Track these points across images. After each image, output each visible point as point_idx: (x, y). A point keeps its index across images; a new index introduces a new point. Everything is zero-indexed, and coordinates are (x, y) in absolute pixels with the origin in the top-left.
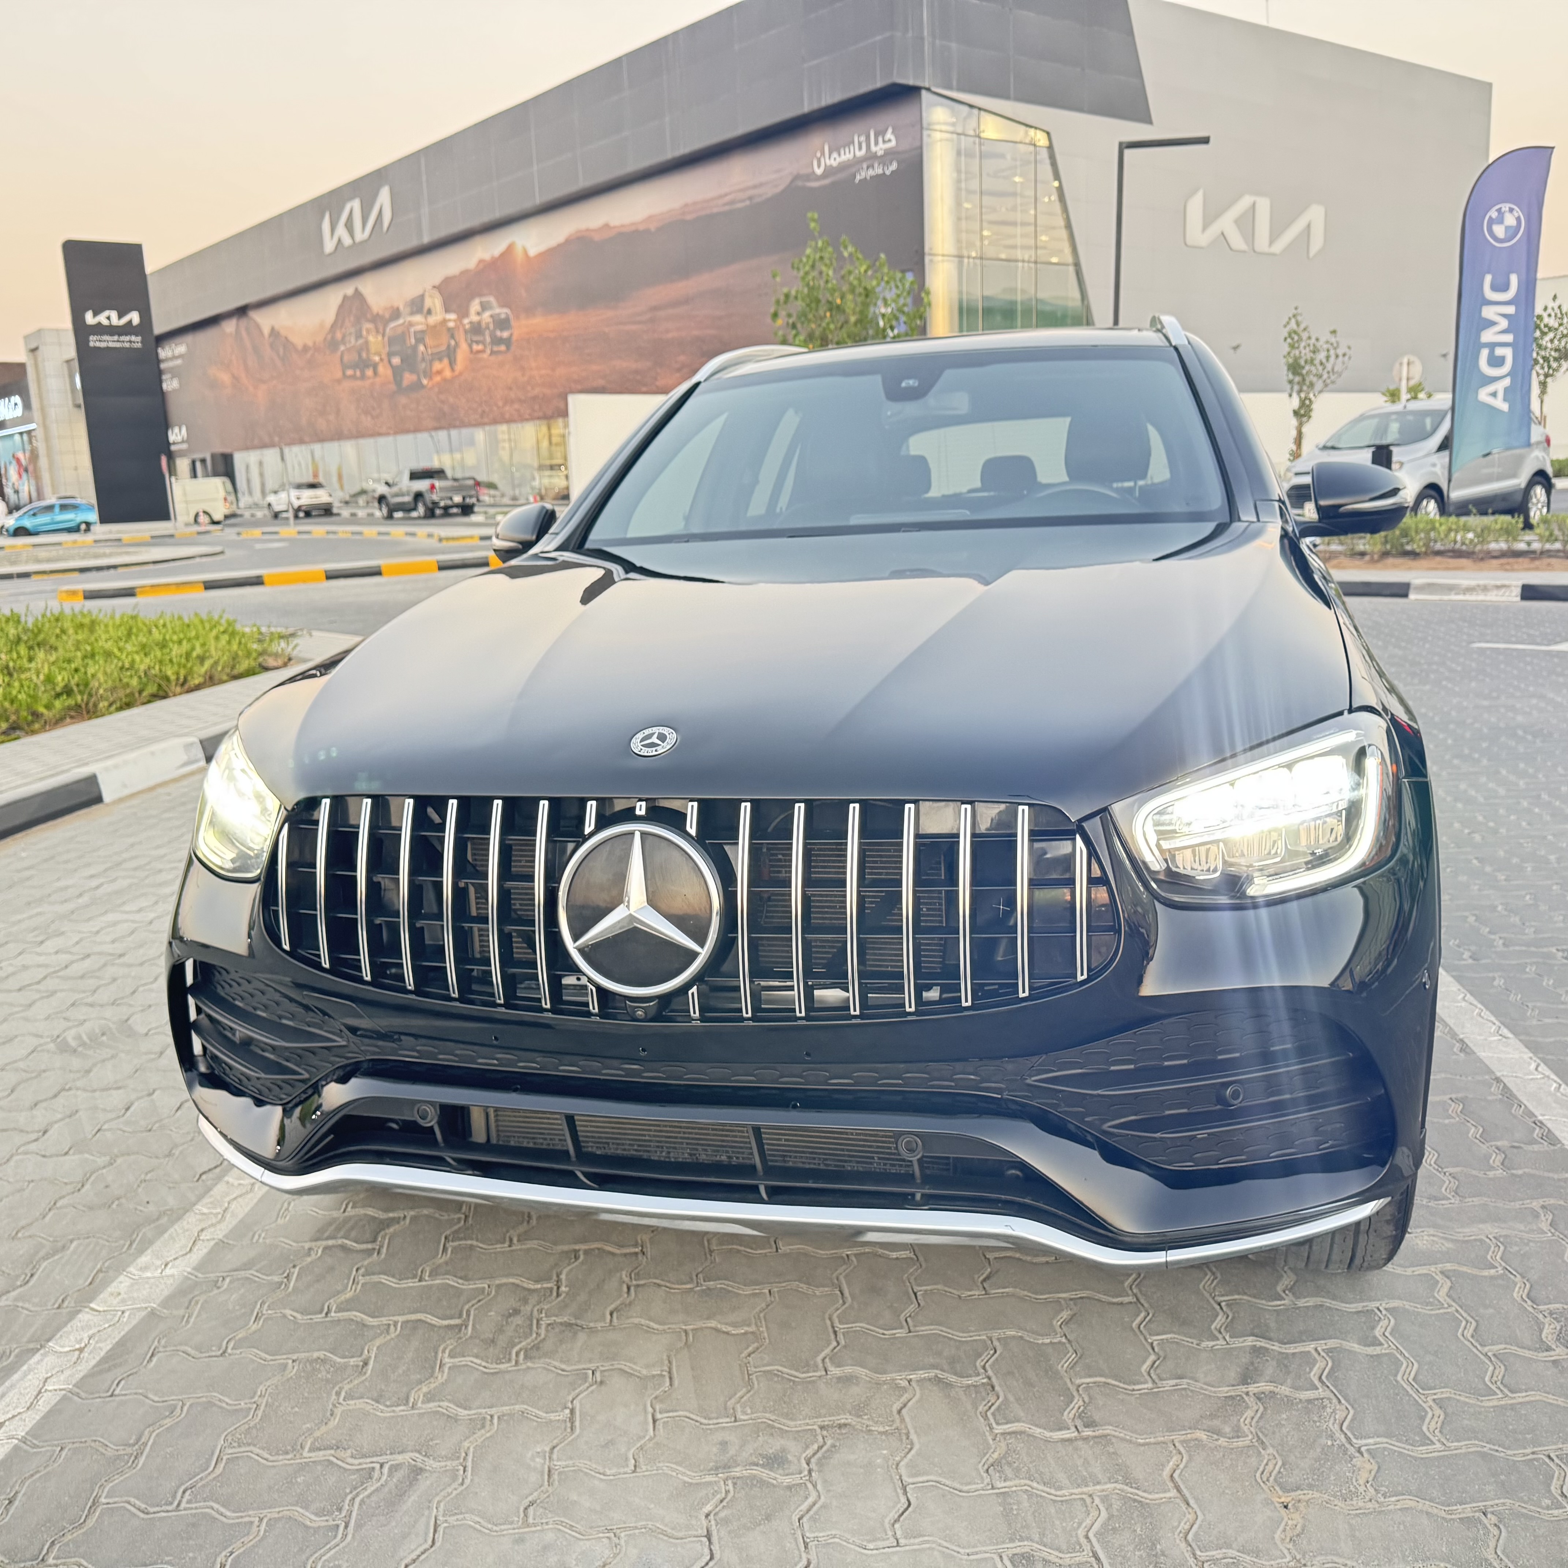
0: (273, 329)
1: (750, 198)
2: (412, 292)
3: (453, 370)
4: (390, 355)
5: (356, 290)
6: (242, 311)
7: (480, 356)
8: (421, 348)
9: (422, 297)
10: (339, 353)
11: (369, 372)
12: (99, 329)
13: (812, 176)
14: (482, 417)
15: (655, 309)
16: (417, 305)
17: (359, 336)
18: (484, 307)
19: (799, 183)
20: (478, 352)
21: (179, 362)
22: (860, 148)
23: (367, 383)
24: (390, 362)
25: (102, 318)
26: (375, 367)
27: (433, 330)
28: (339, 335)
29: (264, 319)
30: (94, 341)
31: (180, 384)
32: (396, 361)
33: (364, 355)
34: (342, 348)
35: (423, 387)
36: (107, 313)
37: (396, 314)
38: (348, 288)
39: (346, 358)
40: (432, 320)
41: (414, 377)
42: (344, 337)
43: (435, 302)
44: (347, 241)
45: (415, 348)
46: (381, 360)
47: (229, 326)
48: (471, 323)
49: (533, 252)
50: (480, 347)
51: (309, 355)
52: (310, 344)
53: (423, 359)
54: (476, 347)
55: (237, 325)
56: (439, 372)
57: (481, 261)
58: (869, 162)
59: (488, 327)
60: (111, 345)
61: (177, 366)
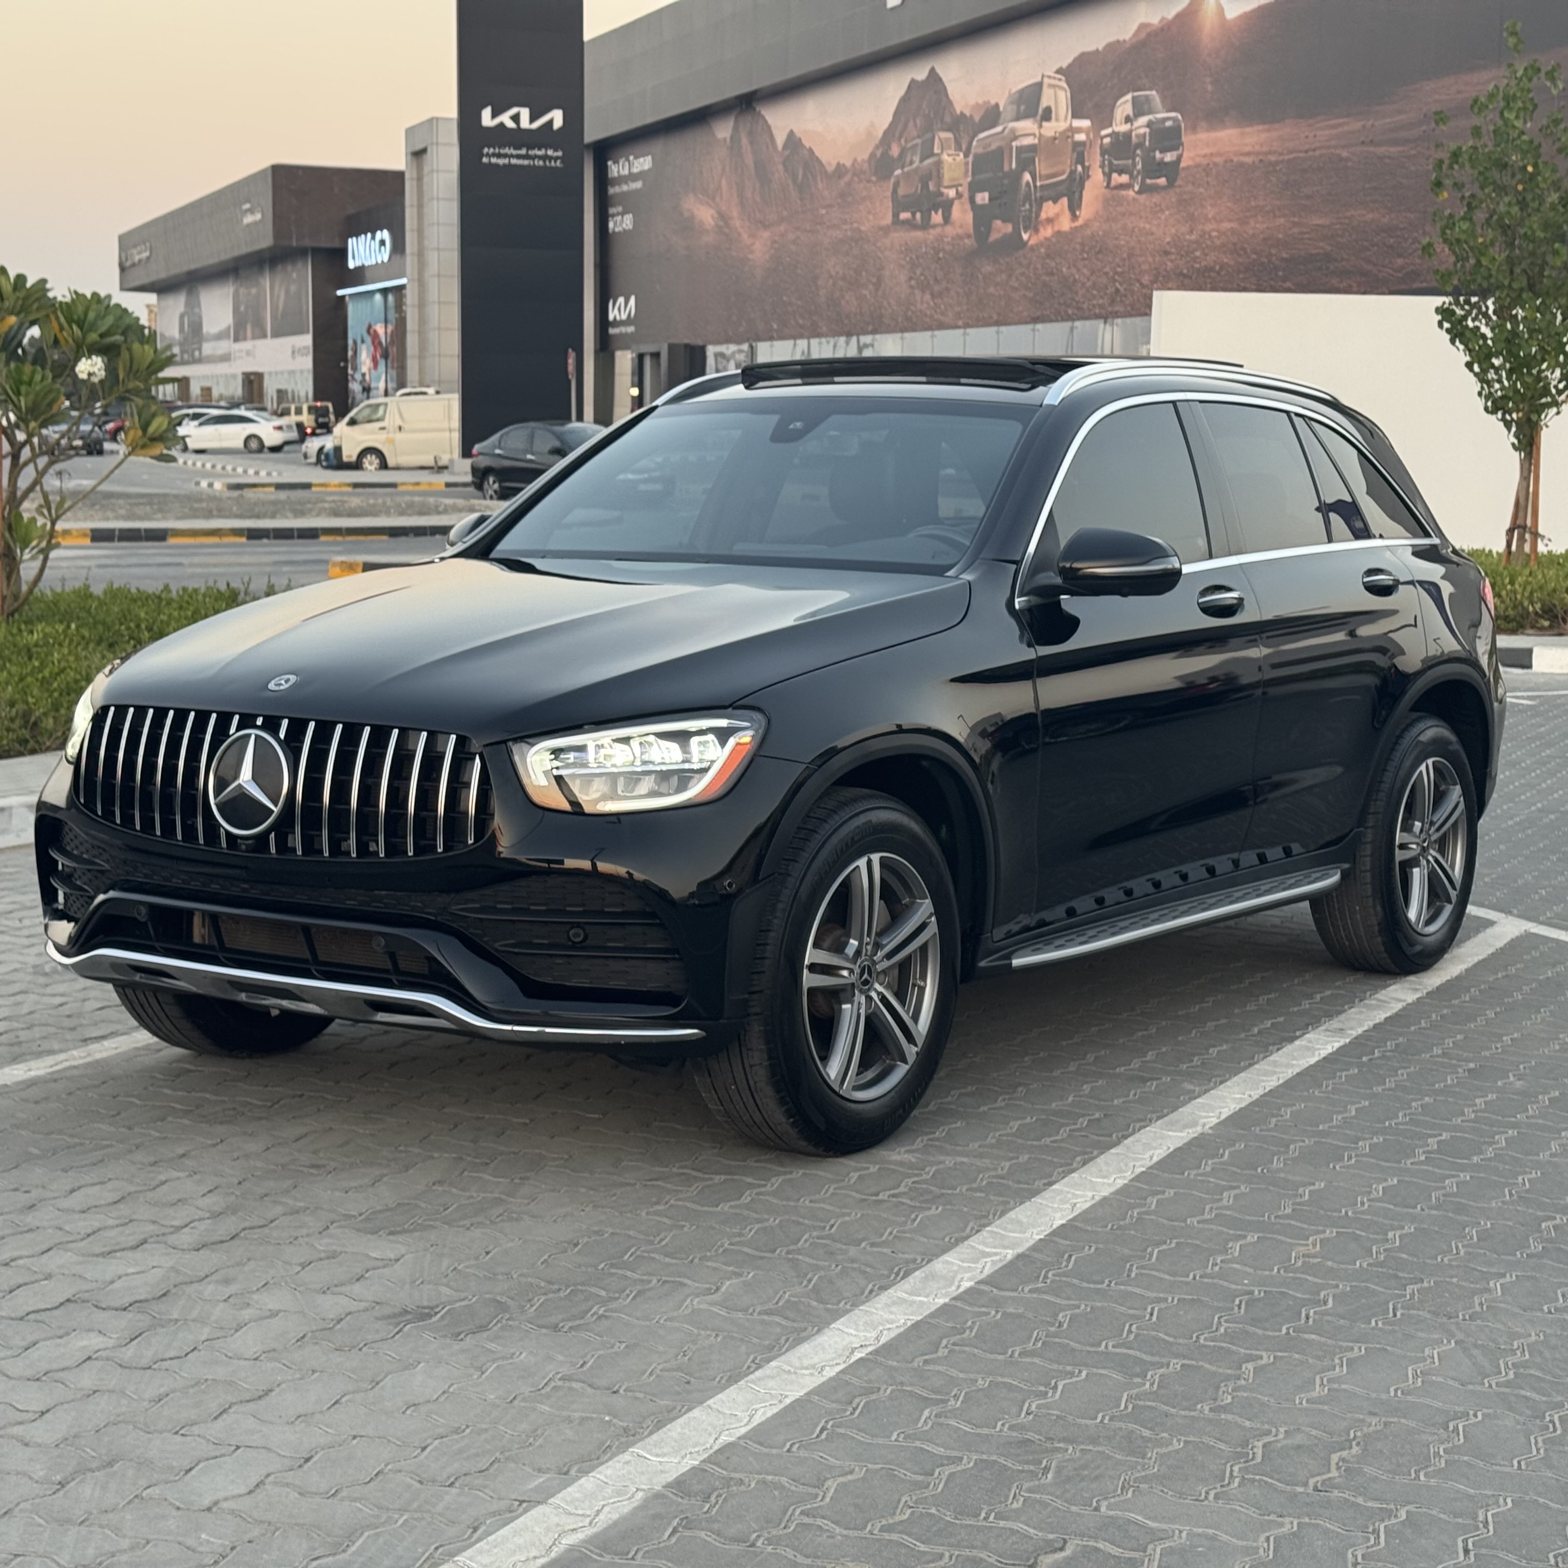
0: (791, 133)
2: (1021, 80)
3: (1074, 217)
4: (974, 187)
5: (932, 71)
6: (746, 103)
7: (1123, 193)
8: (1027, 177)
9: (1039, 86)
10: (892, 180)
11: (937, 218)
12: (500, 135)
14: (1113, 301)
15: (1435, 118)
16: (1029, 102)
17: (928, 153)
18: (1140, 108)
20: (1122, 186)
21: (638, 185)
23: (932, 234)
24: (972, 200)
25: (506, 119)
26: (947, 207)
27: (1051, 145)
28: (895, 151)
29: (780, 119)
30: (491, 157)
31: (635, 223)
32: (983, 198)
33: (932, 186)
34: (898, 172)
35: (1024, 244)
36: (514, 111)
37: (992, 116)
38: (919, 71)
39: (901, 192)
40: (1051, 129)
41: (1009, 228)
42: (902, 155)
43: (1058, 98)
45: (1018, 175)
46: (959, 195)
47: (723, 130)
48: (1114, 135)
49: (1232, 14)
50: (1125, 178)
51: (842, 182)
52: (848, 164)
53: (1028, 197)
54: (1117, 179)
55: (736, 129)
56: (1050, 221)
57: (1142, 26)
59: (1140, 145)
60: (514, 161)
61: (636, 191)
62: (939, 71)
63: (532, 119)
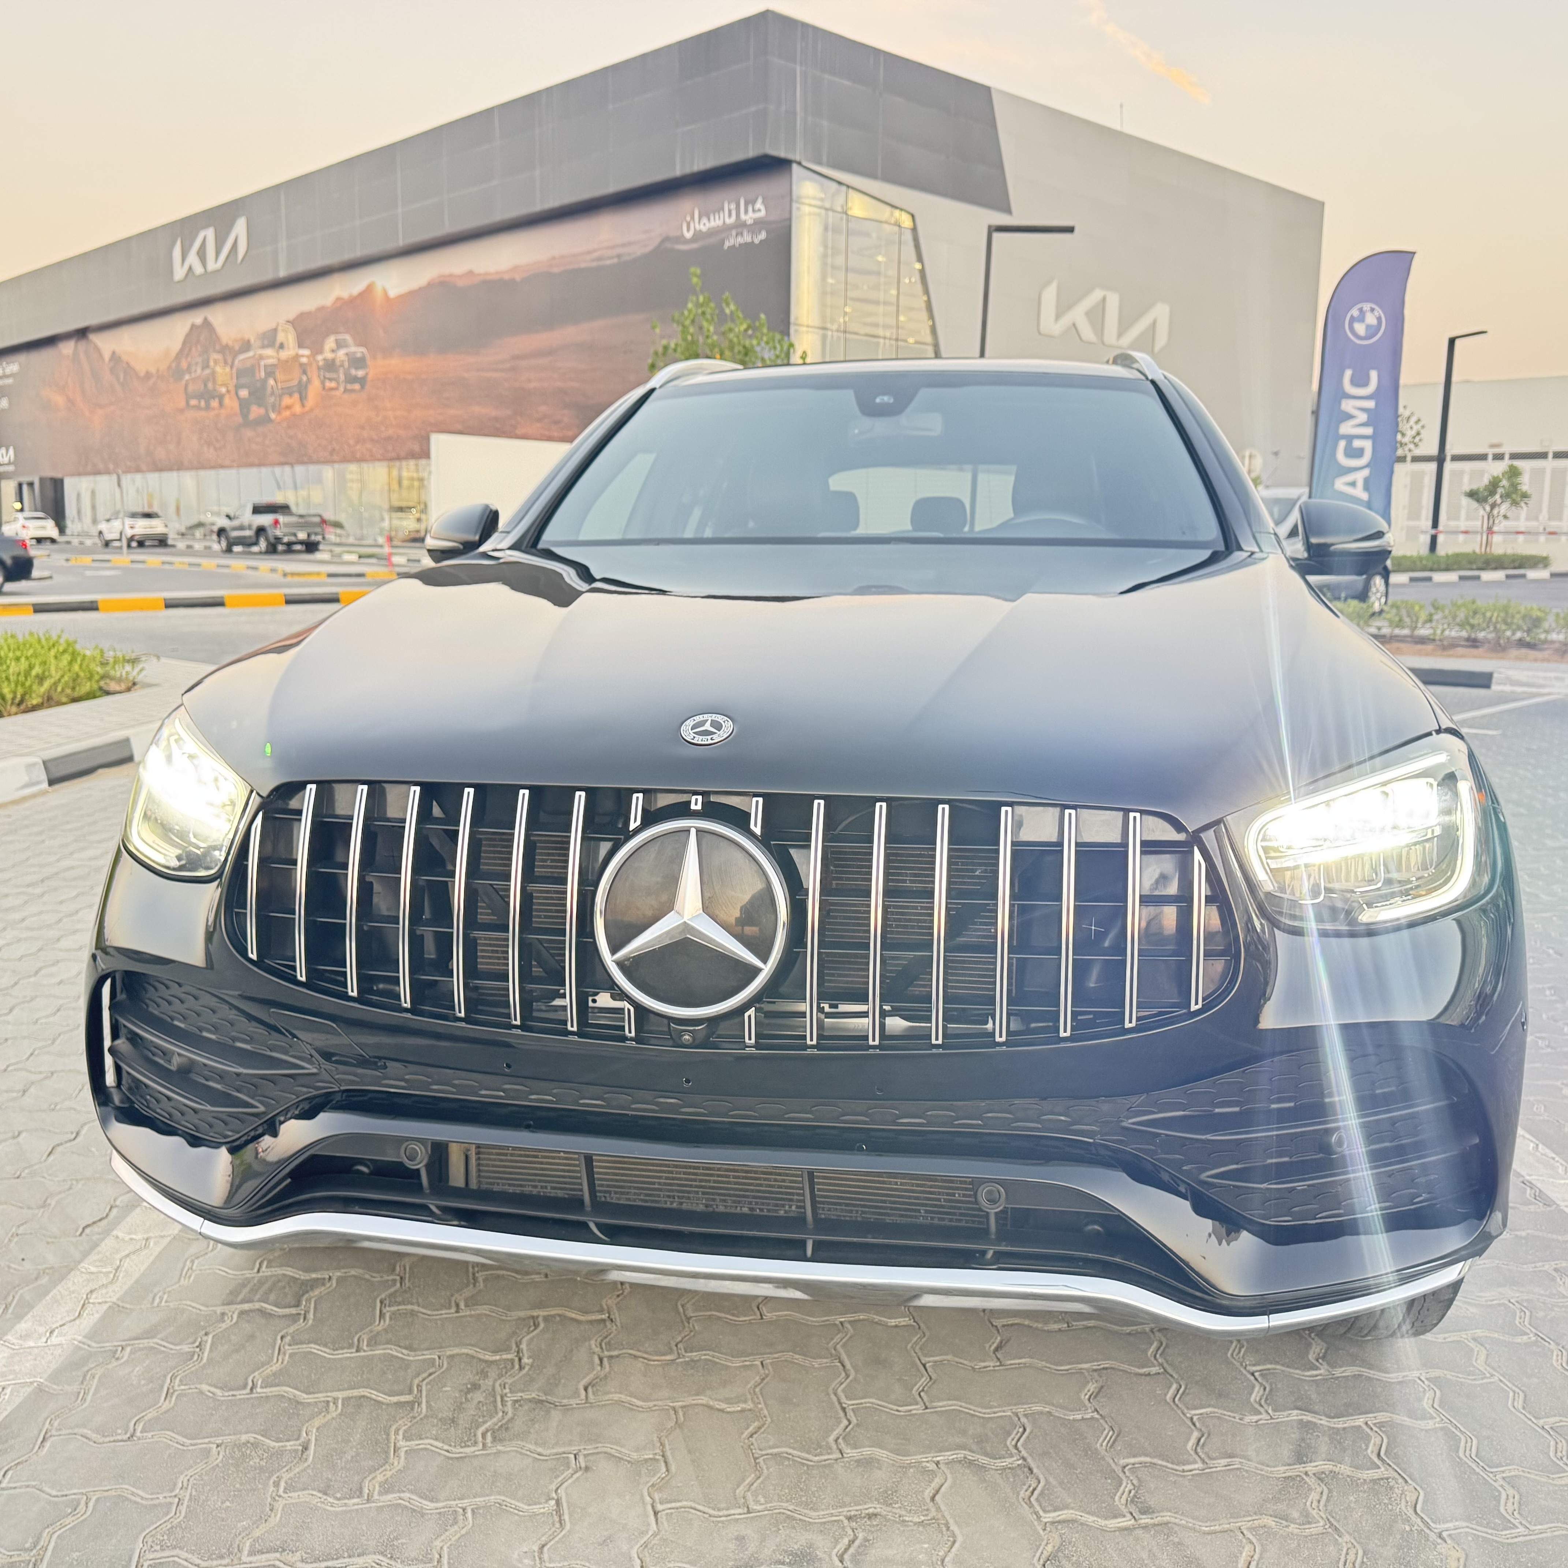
0: (114, 353)
1: (619, 256)
2: (264, 325)
3: (303, 405)
4: (238, 387)
5: (206, 319)
6: (82, 333)
7: (333, 393)
8: (271, 382)
9: (275, 331)
10: (184, 382)
11: (215, 403)
13: (681, 239)
14: (331, 454)
15: (516, 357)
16: (270, 338)
17: (206, 366)
18: (340, 345)
19: (668, 245)
20: (331, 389)
21: (10, 381)
22: (730, 215)
23: (212, 414)
24: (237, 394)
26: (221, 398)
27: (286, 365)
28: (184, 365)
29: (105, 343)
31: (10, 403)
32: (244, 393)
33: (210, 386)
34: (187, 377)
35: (270, 420)
37: (246, 346)
38: (197, 317)
39: (191, 388)
40: (284, 355)
41: (262, 411)
42: (189, 366)
43: (288, 337)
44: (199, 269)
45: (264, 382)
46: (228, 391)
47: (67, 348)
48: (325, 360)
49: (392, 294)
50: (333, 384)
51: (151, 382)
52: (153, 370)
53: (273, 394)
54: (329, 384)
55: (76, 347)
56: (288, 407)
57: (338, 299)
58: (740, 230)
59: (342, 366)
61: (9, 386)
62: (211, 319)
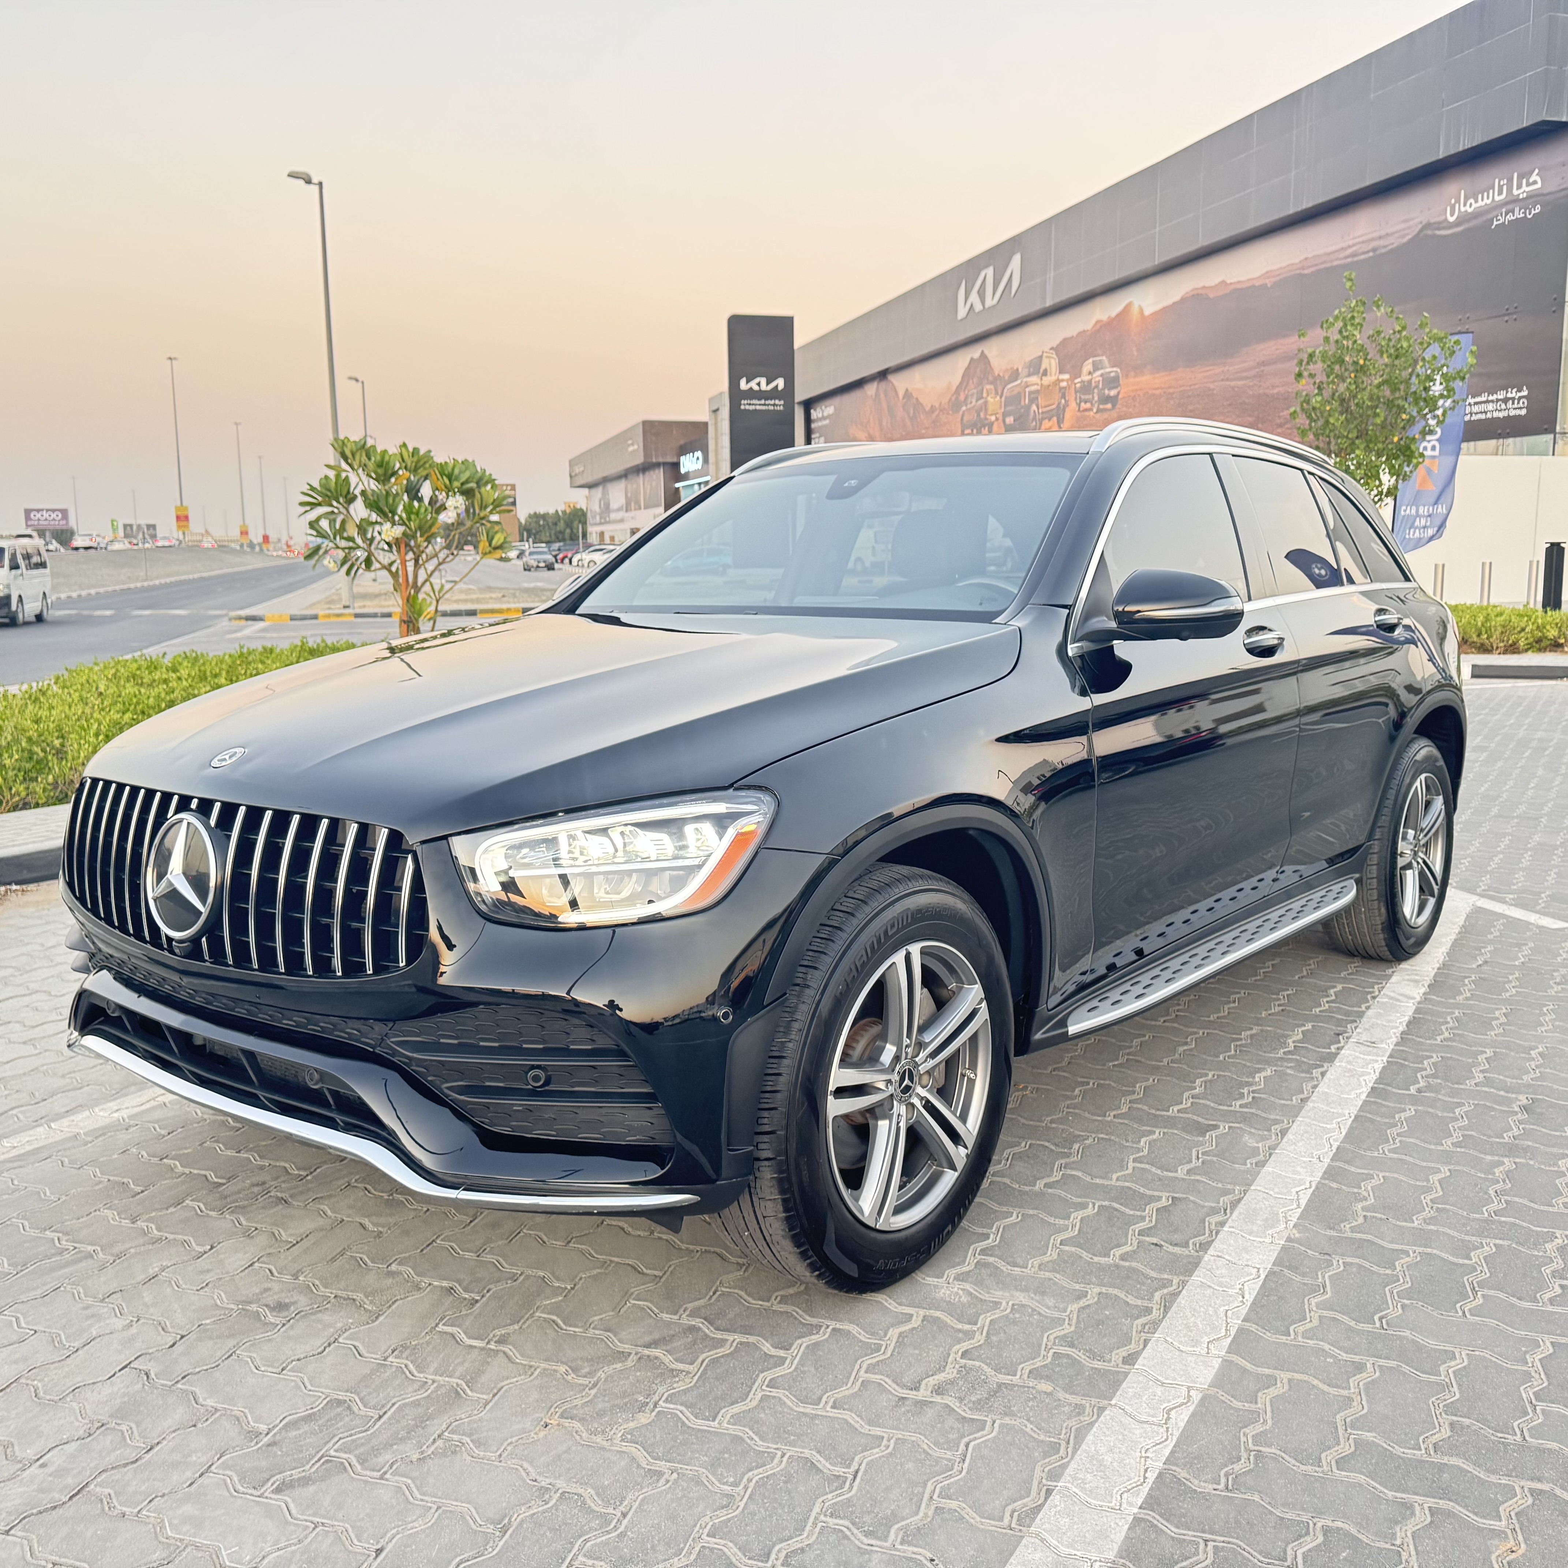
0: (907, 390)
1: (1374, 250)
2: (1031, 354)
3: (1060, 428)
4: (1005, 415)
5: (983, 353)
6: (883, 375)
7: (1087, 413)
8: (1034, 407)
9: (1041, 357)
10: (961, 413)
11: (985, 431)
12: (751, 394)
13: (1444, 224)
15: (1264, 363)
16: (1036, 367)
17: (980, 397)
18: (1096, 366)
19: (1429, 232)
20: (1086, 410)
21: (827, 422)
22: (1500, 193)
24: (1004, 421)
25: (753, 385)
26: (990, 425)
27: (1047, 390)
28: (962, 397)
29: (900, 382)
30: (745, 405)
32: (1010, 420)
33: (982, 415)
34: (964, 408)
36: (757, 380)
37: (1015, 375)
38: (975, 352)
39: (965, 419)
40: (1046, 380)
42: (966, 399)
43: (1051, 363)
44: (978, 307)
45: (1028, 407)
46: (997, 419)
47: (871, 389)
48: (1082, 382)
49: (1147, 312)
50: (1088, 405)
51: (934, 415)
52: (937, 404)
53: (1034, 419)
54: (1084, 406)
55: (877, 389)
56: (1047, 430)
57: (1098, 322)
58: (1510, 207)
59: (1097, 387)
60: (758, 407)
61: (825, 426)
62: (986, 352)
63: (768, 384)
